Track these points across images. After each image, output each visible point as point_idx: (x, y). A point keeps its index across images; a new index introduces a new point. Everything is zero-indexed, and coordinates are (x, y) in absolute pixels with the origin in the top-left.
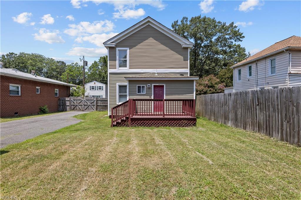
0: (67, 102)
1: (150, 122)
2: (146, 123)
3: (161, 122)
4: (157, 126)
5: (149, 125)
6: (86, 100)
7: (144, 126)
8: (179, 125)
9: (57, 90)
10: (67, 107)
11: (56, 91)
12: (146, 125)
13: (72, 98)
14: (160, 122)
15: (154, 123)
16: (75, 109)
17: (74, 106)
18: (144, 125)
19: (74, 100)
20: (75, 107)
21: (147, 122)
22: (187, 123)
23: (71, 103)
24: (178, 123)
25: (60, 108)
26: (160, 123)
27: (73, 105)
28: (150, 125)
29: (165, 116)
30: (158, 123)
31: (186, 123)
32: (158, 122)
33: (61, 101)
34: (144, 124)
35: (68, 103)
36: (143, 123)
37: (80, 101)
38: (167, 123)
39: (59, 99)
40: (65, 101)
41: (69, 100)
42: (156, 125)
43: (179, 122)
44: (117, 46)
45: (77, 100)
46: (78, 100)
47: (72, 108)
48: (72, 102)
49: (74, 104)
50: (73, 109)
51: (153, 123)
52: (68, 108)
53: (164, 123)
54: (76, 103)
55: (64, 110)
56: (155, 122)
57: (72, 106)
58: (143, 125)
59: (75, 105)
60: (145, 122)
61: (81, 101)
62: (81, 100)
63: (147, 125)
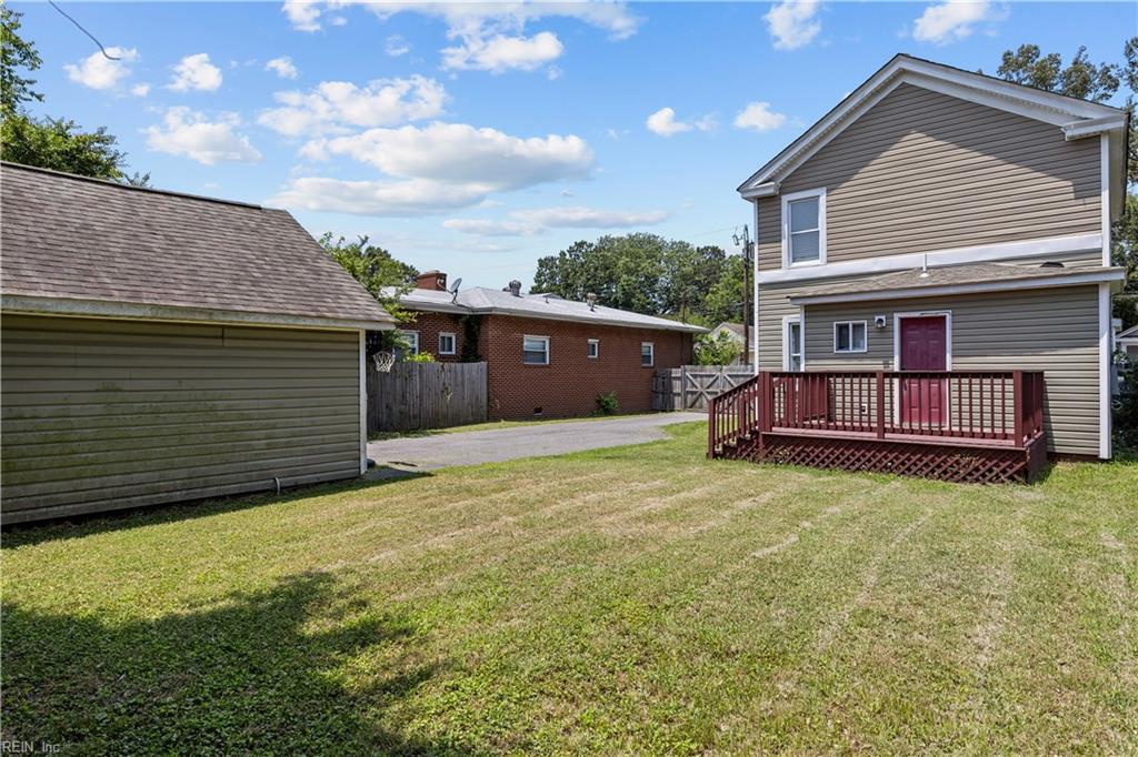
0: (674, 382)
1: (827, 452)
2: (812, 455)
3: (869, 455)
4: (853, 468)
5: (823, 462)
6: (730, 376)
7: (807, 465)
8: (945, 472)
9: (648, 347)
10: (676, 398)
11: (644, 350)
12: (813, 461)
13: (689, 371)
14: (864, 456)
15: (842, 458)
16: (697, 404)
17: (694, 397)
18: (808, 460)
19: (695, 376)
20: (697, 399)
21: (817, 451)
22: (983, 469)
23: (686, 386)
24: (939, 466)
25: (656, 399)
26: (863, 460)
27: (693, 393)
28: (827, 461)
29: (887, 435)
30: (858, 460)
31: (977, 469)
32: (858, 454)
33: (660, 380)
34: (808, 456)
35: (677, 387)
36: (803, 455)
37: (712, 380)
38: (891, 461)
39: (655, 375)
40: (671, 379)
41: (679, 375)
42: (848, 463)
43: (945, 461)
44: (783, 190)
45: (702, 376)
46: (707, 376)
47: (689, 403)
48: (689, 384)
49: (694, 389)
50: (691, 407)
51: (838, 458)
52: (678, 400)
53: (880, 462)
54: (698, 385)
55: (667, 407)
56: (847, 453)
57: (689, 396)
58: (803, 460)
59: (696, 392)
60: (808, 450)
61: (715, 381)
62: (713, 376)
63: (817, 461)
